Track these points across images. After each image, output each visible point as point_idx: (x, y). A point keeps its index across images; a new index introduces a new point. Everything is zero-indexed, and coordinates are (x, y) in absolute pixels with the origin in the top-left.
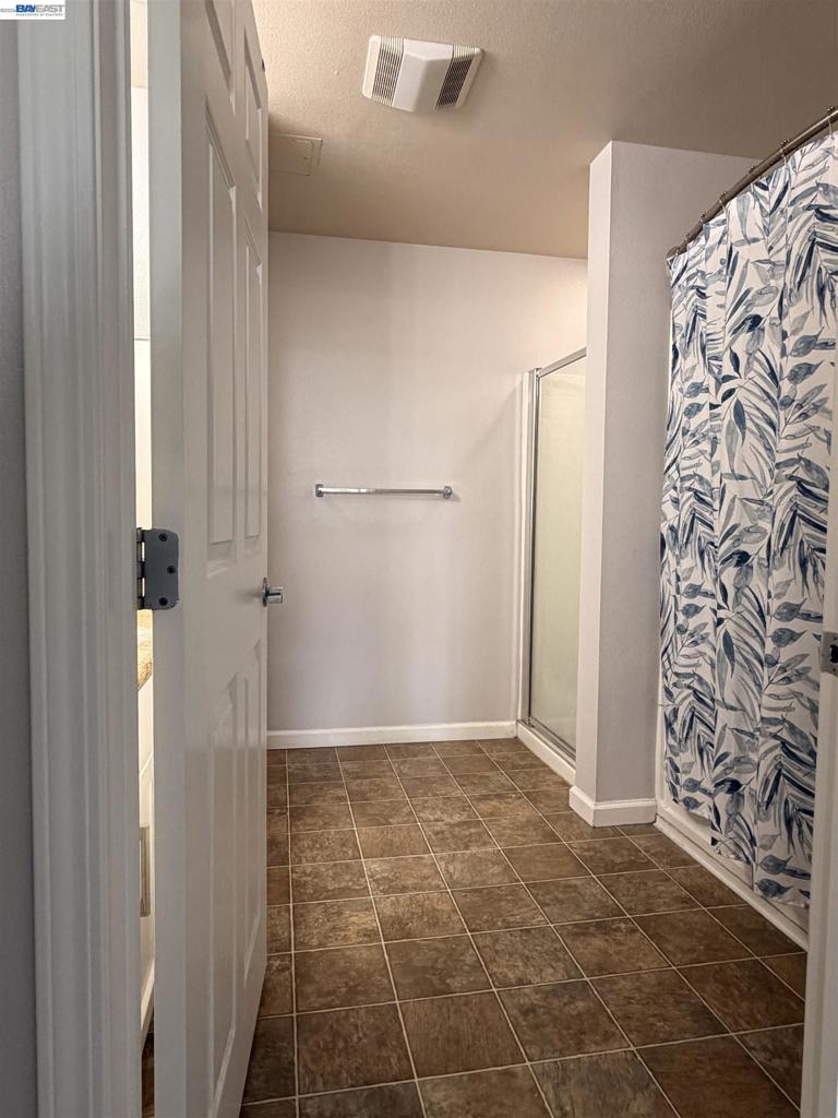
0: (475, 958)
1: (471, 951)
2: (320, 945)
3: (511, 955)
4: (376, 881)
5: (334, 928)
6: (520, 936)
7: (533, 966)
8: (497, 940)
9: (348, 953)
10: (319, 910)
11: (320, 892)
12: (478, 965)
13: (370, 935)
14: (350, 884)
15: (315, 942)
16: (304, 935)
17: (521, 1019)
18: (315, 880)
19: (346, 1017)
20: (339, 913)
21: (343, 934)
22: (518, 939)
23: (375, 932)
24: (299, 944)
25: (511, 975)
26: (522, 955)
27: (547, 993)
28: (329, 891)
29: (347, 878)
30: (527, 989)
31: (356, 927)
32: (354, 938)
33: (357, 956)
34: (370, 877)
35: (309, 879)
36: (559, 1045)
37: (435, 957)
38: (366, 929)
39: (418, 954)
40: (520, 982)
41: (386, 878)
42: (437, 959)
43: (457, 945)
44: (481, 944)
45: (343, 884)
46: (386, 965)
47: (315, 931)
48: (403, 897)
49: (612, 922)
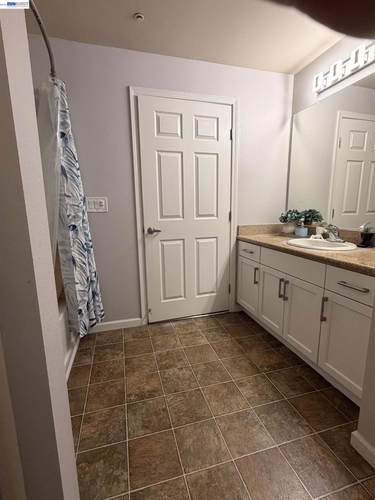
0: (197, 376)
1: (199, 379)
3: (184, 379)
6: (179, 388)
7: (176, 375)
8: (189, 385)
12: (196, 374)
17: (183, 358)
19: (232, 355)
22: (180, 387)
23: (239, 386)
25: (184, 370)
26: (180, 379)
27: (174, 366)
30: (180, 366)
36: (173, 352)
37: (212, 376)
39: (218, 376)
40: (181, 369)
42: (211, 375)
43: (204, 382)
44: (195, 383)
48: (236, 409)
49: (136, 400)
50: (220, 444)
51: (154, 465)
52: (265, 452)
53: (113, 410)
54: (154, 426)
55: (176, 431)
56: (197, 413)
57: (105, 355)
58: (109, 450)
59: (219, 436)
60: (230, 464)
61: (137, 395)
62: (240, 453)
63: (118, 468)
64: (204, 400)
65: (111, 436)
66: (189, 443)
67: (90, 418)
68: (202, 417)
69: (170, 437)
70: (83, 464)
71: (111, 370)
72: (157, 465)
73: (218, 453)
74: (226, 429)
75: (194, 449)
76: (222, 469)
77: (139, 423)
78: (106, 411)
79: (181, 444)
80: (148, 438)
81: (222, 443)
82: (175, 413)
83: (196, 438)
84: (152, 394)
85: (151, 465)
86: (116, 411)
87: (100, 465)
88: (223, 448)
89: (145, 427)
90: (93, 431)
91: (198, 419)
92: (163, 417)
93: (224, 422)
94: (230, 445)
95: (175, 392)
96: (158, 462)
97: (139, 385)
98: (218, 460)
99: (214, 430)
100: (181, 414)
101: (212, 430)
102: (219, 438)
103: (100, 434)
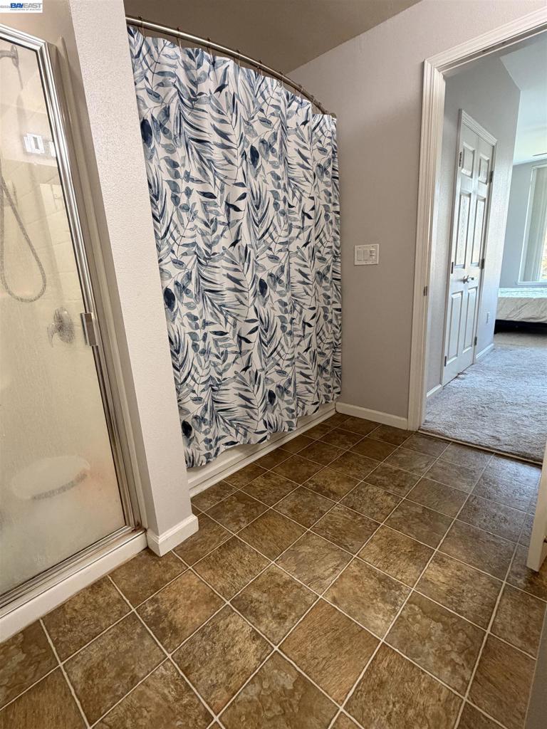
2: (480, 574)
4: (395, 604)
5: (463, 582)
9: (464, 558)
10: (464, 607)
11: (452, 627)
13: (440, 561)
14: (419, 617)
15: (484, 580)
16: (489, 590)
18: (448, 648)
20: (450, 591)
21: (459, 573)
23: (435, 560)
24: (496, 586)
28: (444, 623)
29: (416, 627)
31: (446, 571)
32: (453, 564)
33: (460, 552)
34: (395, 611)
35: (454, 656)
38: (440, 566)
39: (422, 531)
41: (384, 601)
45: (426, 621)
46: (446, 537)
47: (479, 588)
48: (391, 573)
49: (311, 488)
50: (329, 576)
51: (264, 537)
52: (360, 629)
53: (288, 482)
54: (298, 515)
55: (309, 533)
56: (344, 538)
57: (335, 439)
58: (254, 503)
59: (338, 572)
60: (314, 595)
61: (317, 486)
62: (334, 600)
63: (246, 517)
64: (368, 536)
65: (266, 497)
66: (306, 549)
67: (269, 476)
68: (345, 546)
69: (298, 532)
70: (235, 498)
71: (323, 454)
72: (266, 539)
73: (316, 579)
74: (352, 574)
75: (303, 557)
76: (303, 590)
77: (291, 505)
78: (283, 479)
79: (300, 544)
80: (284, 518)
81: (331, 578)
82: (326, 522)
83: (316, 552)
84: (329, 493)
85: (263, 535)
86: (288, 484)
87: (240, 506)
88: (326, 582)
89: (292, 511)
90: (261, 485)
91: (339, 544)
92: (313, 517)
93: (358, 568)
94: (335, 587)
95: (352, 508)
96: (269, 538)
97: (328, 480)
98: (309, 582)
99: (341, 563)
100: (330, 527)
101: (338, 562)
102: (333, 572)
103: (262, 490)
